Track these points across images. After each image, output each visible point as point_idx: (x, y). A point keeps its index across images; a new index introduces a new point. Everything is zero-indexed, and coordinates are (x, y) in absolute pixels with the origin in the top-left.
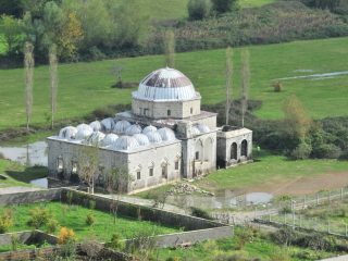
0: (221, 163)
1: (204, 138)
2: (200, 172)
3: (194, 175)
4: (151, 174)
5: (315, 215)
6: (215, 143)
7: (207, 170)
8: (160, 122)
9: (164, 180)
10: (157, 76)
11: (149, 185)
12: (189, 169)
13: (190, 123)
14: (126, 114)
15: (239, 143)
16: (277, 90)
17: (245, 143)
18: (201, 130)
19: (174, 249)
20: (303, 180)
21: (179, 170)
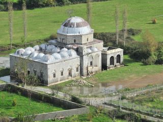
0: (104, 67)
1: (94, 54)
2: (92, 73)
3: (88, 74)
4: (62, 74)
5: (137, 100)
6: (100, 57)
7: (96, 72)
8: (69, 46)
9: (70, 77)
10: (69, 21)
11: (60, 81)
12: (85, 71)
13: (85, 47)
14: (53, 41)
15: (115, 56)
16: (154, 23)
17: (119, 56)
18: (92, 50)
19: (54, 120)
20: (146, 77)
21: (79, 72)
